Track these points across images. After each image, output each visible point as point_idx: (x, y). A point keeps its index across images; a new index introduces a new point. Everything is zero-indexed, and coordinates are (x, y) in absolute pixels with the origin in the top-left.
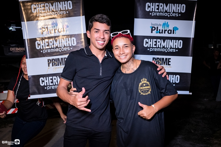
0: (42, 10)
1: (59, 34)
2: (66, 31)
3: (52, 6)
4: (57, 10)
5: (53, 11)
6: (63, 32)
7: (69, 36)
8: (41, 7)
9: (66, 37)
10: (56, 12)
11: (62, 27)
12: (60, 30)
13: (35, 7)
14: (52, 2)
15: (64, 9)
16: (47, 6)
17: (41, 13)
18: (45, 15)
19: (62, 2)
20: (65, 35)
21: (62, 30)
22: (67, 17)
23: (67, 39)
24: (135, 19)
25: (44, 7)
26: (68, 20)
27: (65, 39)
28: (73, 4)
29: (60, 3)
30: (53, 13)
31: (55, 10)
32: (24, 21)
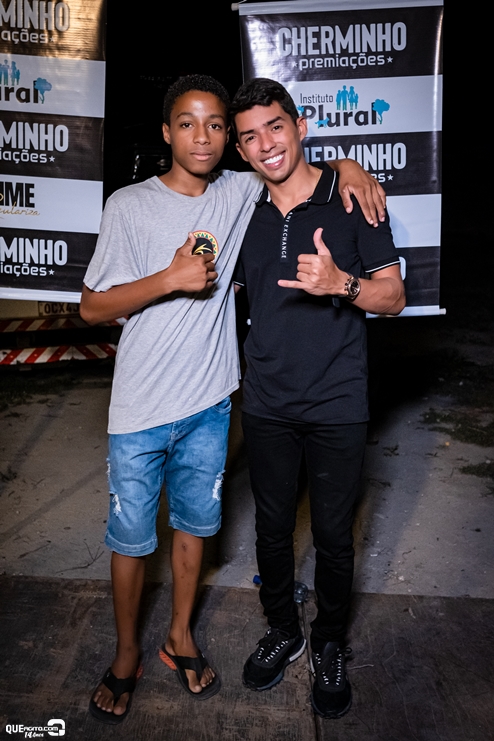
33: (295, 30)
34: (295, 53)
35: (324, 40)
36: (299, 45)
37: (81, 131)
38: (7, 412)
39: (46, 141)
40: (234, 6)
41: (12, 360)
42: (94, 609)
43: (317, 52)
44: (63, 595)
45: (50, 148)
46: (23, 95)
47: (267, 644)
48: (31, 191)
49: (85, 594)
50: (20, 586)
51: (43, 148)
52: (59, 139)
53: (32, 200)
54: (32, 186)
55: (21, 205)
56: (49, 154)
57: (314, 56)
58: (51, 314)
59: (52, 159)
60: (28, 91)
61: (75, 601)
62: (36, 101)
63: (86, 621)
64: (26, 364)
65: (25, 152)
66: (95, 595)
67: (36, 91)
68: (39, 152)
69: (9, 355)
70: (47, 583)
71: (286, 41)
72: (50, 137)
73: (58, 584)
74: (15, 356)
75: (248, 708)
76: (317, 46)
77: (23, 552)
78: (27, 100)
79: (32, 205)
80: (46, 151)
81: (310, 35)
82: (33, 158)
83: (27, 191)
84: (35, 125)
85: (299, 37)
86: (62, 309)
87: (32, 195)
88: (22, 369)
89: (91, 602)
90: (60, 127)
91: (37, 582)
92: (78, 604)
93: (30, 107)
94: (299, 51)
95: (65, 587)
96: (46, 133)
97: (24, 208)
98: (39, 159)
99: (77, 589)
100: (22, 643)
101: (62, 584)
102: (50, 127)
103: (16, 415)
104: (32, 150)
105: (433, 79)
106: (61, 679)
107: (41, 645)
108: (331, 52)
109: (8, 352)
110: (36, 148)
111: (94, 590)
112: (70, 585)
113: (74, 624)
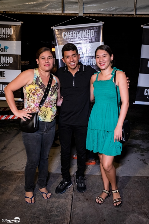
0: (71, 37)
1: (83, 56)
2: (89, 53)
3: (79, 33)
4: (82, 37)
5: (79, 38)
6: (86, 54)
7: (91, 57)
8: (70, 34)
9: (88, 58)
10: (81, 39)
11: (86, 50)
12: (84, 53)
13: (65, 34)
14: (79, 30)
15: (88, 36)
16: (75, 34)
17: (70, 39)
18: (73, 40)
19: (86, 30)
20: (87, 57)
21: (86, 52)
22: (90, 42)
23: (89, 59)
24: (143, 45)
25: (72, 34)
26: (90, 45)
27: (87, 59)
28: (95, 32)
29: (84, 31)
30: (79, 39)
31: (81, 37)
32: (56, 45)
33: (67, 32)
34: (67, 38)
35: (74, 35)
36: (68, 36)
37: (16, 58)
38: (6, 132)
39: (7, 61)
40: (52, 28)
41: (8, 118)
42: (21, 178)
43: (72, 38)
44: (14, 175)
45: (8, 62)
46: (2, 50)
47: (62, 183)
48: (4, 73)
49: (19, 174)
50: (3, 173)
51: (7, 62)
52: (10, 60)
53: (4, 75)
54: (4, 72)
55: (2, 76)
56: (8, 64)
57: (72, 39)
58: (18, 105)
59: (9, 65)
60: (3, 49)
61: (17, 176)
62: (5, 51)
63: (18, 181)
64: (11, 119)
65: (2, 64)
66: (22, 175)
67: (5, 49)
68: (6, 63)
69: (7, 117)
70: (10, 172)
71: (65, 35)
72: (8, 60)
73: (13, 172)
74: (9, 117)
75: (55, 199)
76: (72, 36)
77: (6, 166)
78: (3, 51)
79: (4, 76)
80: (7, 63)
81: (71, 33)
82: (4, 65)
83: (3, 73)
84: (5, 57)
85: (68, 34)
86: (21, 104)
87: (4, 74)
88: (10, 121)
89: (21, 176)
90: (11, 57)
91: (7, 172)
92: (17, 177)
93: (4, 53)
94: (68, 37)
95: (14, 173)
96: (7, 59)
97: (2, 77)
98: (6, 65)
99: (17, 173)
100: (2, 185)
101: (14, 172)
102: (8, 57)
103: (9, 133)
104: (4, 63)
105: (100, 43)
106: (10, 193)
107: (6, 185)
108: (76, 37)
109: (7, 116)
110: (5, 62)
111: (22, 173)
112: (16, 173)
113: (15, 181)
